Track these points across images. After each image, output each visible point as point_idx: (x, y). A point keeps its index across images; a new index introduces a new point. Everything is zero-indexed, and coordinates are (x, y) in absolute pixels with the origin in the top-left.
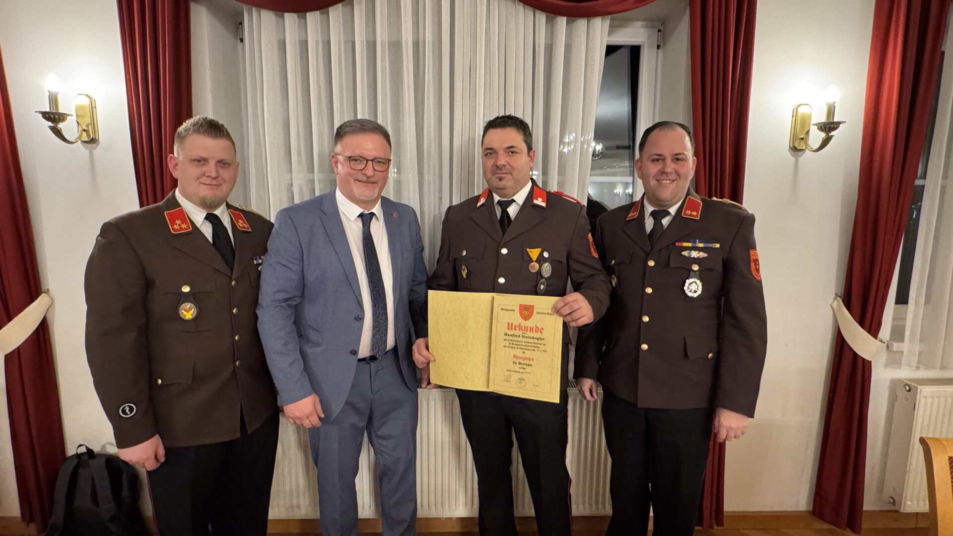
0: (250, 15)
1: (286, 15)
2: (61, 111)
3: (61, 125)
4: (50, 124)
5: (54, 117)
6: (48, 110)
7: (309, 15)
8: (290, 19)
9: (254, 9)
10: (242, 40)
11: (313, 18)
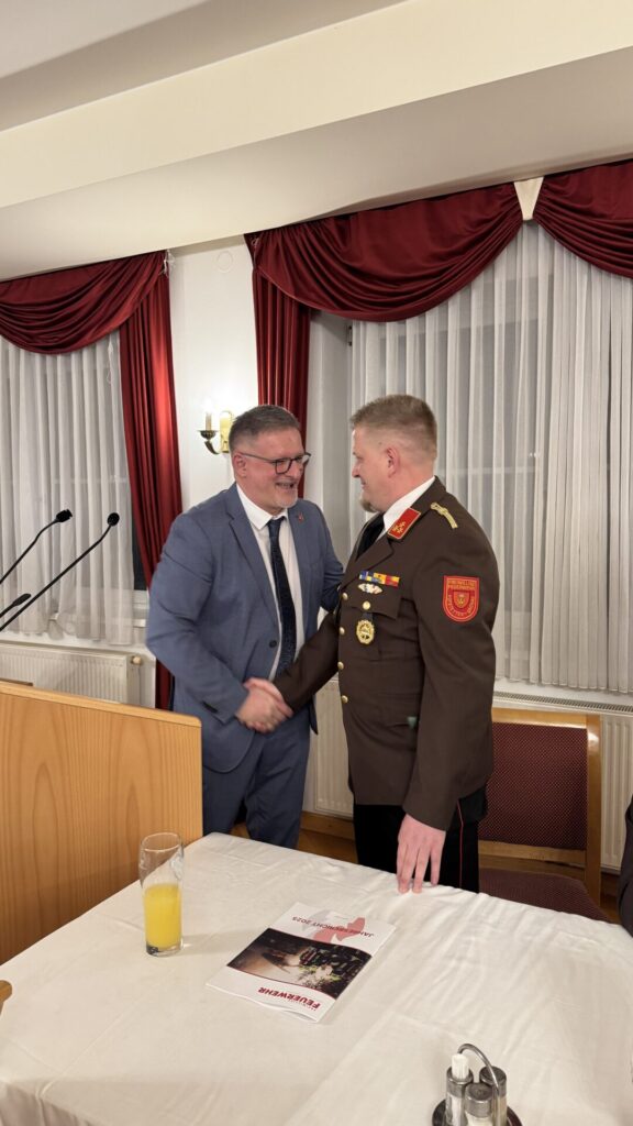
0: (358, 326)
1: (388, 324)
2: (213, 429)
3: (212, 440)
4: (205, 440)
5: (207, 434)
6: (204, 429)
7: (408, 321)
8: (391, 329)
9: (361, 323)
10: (351, 344)
11: (411, 325)
